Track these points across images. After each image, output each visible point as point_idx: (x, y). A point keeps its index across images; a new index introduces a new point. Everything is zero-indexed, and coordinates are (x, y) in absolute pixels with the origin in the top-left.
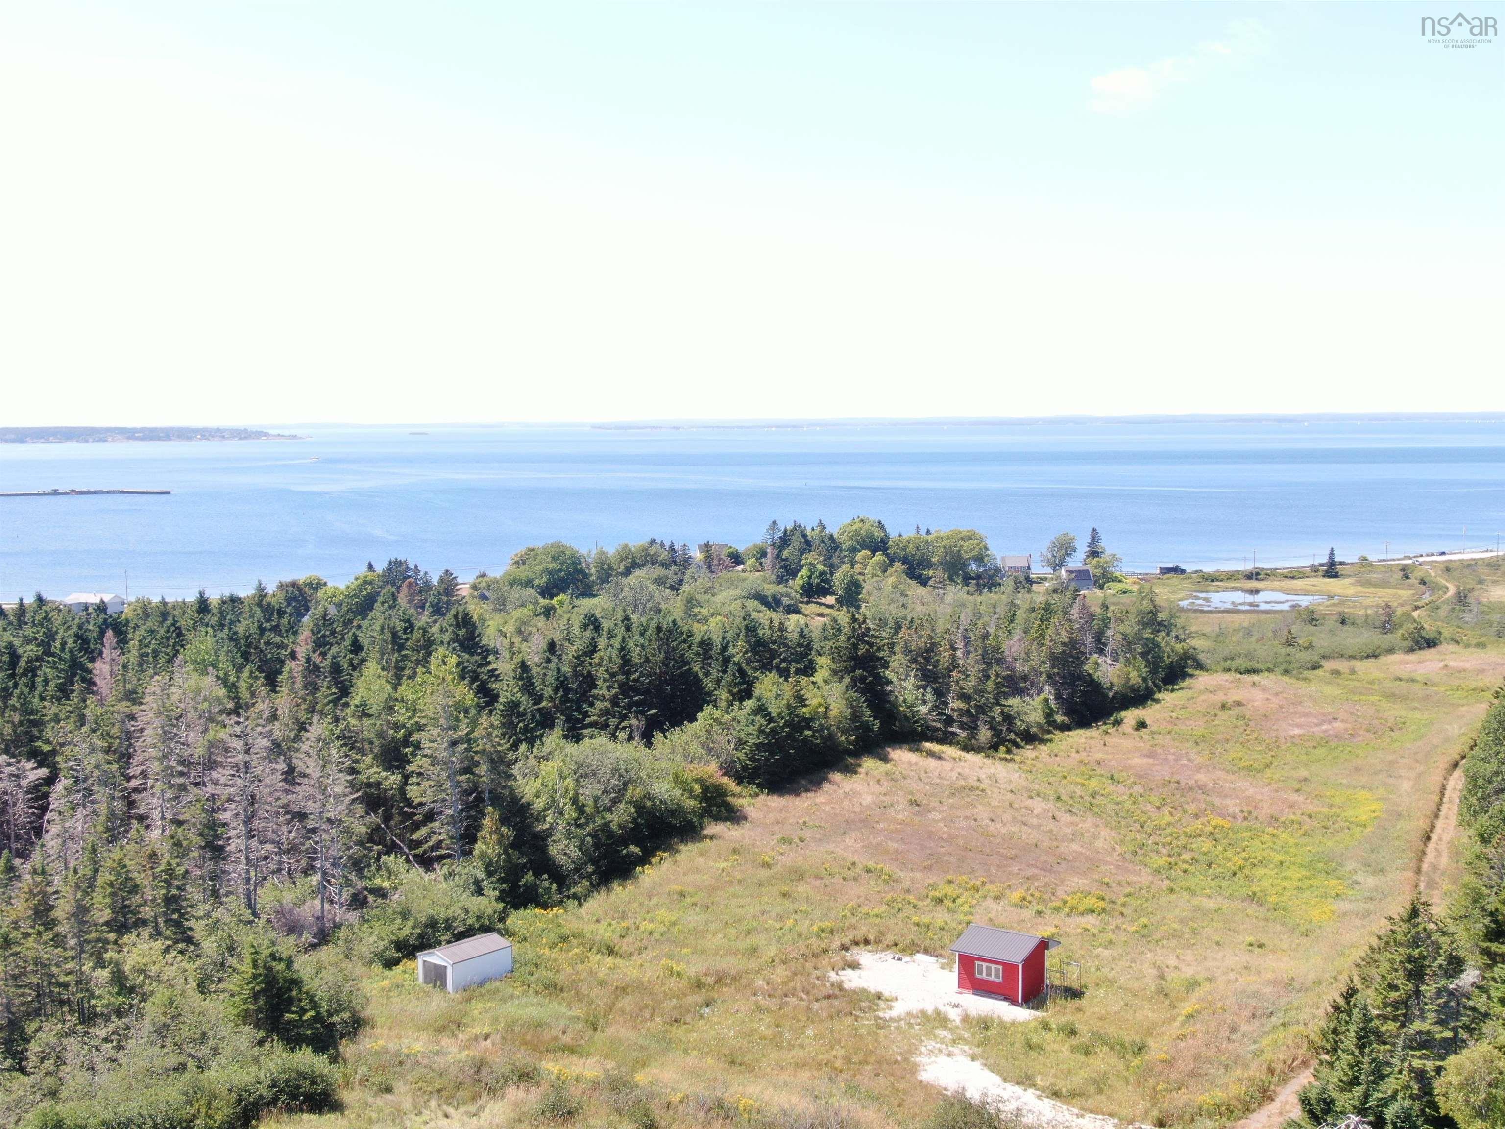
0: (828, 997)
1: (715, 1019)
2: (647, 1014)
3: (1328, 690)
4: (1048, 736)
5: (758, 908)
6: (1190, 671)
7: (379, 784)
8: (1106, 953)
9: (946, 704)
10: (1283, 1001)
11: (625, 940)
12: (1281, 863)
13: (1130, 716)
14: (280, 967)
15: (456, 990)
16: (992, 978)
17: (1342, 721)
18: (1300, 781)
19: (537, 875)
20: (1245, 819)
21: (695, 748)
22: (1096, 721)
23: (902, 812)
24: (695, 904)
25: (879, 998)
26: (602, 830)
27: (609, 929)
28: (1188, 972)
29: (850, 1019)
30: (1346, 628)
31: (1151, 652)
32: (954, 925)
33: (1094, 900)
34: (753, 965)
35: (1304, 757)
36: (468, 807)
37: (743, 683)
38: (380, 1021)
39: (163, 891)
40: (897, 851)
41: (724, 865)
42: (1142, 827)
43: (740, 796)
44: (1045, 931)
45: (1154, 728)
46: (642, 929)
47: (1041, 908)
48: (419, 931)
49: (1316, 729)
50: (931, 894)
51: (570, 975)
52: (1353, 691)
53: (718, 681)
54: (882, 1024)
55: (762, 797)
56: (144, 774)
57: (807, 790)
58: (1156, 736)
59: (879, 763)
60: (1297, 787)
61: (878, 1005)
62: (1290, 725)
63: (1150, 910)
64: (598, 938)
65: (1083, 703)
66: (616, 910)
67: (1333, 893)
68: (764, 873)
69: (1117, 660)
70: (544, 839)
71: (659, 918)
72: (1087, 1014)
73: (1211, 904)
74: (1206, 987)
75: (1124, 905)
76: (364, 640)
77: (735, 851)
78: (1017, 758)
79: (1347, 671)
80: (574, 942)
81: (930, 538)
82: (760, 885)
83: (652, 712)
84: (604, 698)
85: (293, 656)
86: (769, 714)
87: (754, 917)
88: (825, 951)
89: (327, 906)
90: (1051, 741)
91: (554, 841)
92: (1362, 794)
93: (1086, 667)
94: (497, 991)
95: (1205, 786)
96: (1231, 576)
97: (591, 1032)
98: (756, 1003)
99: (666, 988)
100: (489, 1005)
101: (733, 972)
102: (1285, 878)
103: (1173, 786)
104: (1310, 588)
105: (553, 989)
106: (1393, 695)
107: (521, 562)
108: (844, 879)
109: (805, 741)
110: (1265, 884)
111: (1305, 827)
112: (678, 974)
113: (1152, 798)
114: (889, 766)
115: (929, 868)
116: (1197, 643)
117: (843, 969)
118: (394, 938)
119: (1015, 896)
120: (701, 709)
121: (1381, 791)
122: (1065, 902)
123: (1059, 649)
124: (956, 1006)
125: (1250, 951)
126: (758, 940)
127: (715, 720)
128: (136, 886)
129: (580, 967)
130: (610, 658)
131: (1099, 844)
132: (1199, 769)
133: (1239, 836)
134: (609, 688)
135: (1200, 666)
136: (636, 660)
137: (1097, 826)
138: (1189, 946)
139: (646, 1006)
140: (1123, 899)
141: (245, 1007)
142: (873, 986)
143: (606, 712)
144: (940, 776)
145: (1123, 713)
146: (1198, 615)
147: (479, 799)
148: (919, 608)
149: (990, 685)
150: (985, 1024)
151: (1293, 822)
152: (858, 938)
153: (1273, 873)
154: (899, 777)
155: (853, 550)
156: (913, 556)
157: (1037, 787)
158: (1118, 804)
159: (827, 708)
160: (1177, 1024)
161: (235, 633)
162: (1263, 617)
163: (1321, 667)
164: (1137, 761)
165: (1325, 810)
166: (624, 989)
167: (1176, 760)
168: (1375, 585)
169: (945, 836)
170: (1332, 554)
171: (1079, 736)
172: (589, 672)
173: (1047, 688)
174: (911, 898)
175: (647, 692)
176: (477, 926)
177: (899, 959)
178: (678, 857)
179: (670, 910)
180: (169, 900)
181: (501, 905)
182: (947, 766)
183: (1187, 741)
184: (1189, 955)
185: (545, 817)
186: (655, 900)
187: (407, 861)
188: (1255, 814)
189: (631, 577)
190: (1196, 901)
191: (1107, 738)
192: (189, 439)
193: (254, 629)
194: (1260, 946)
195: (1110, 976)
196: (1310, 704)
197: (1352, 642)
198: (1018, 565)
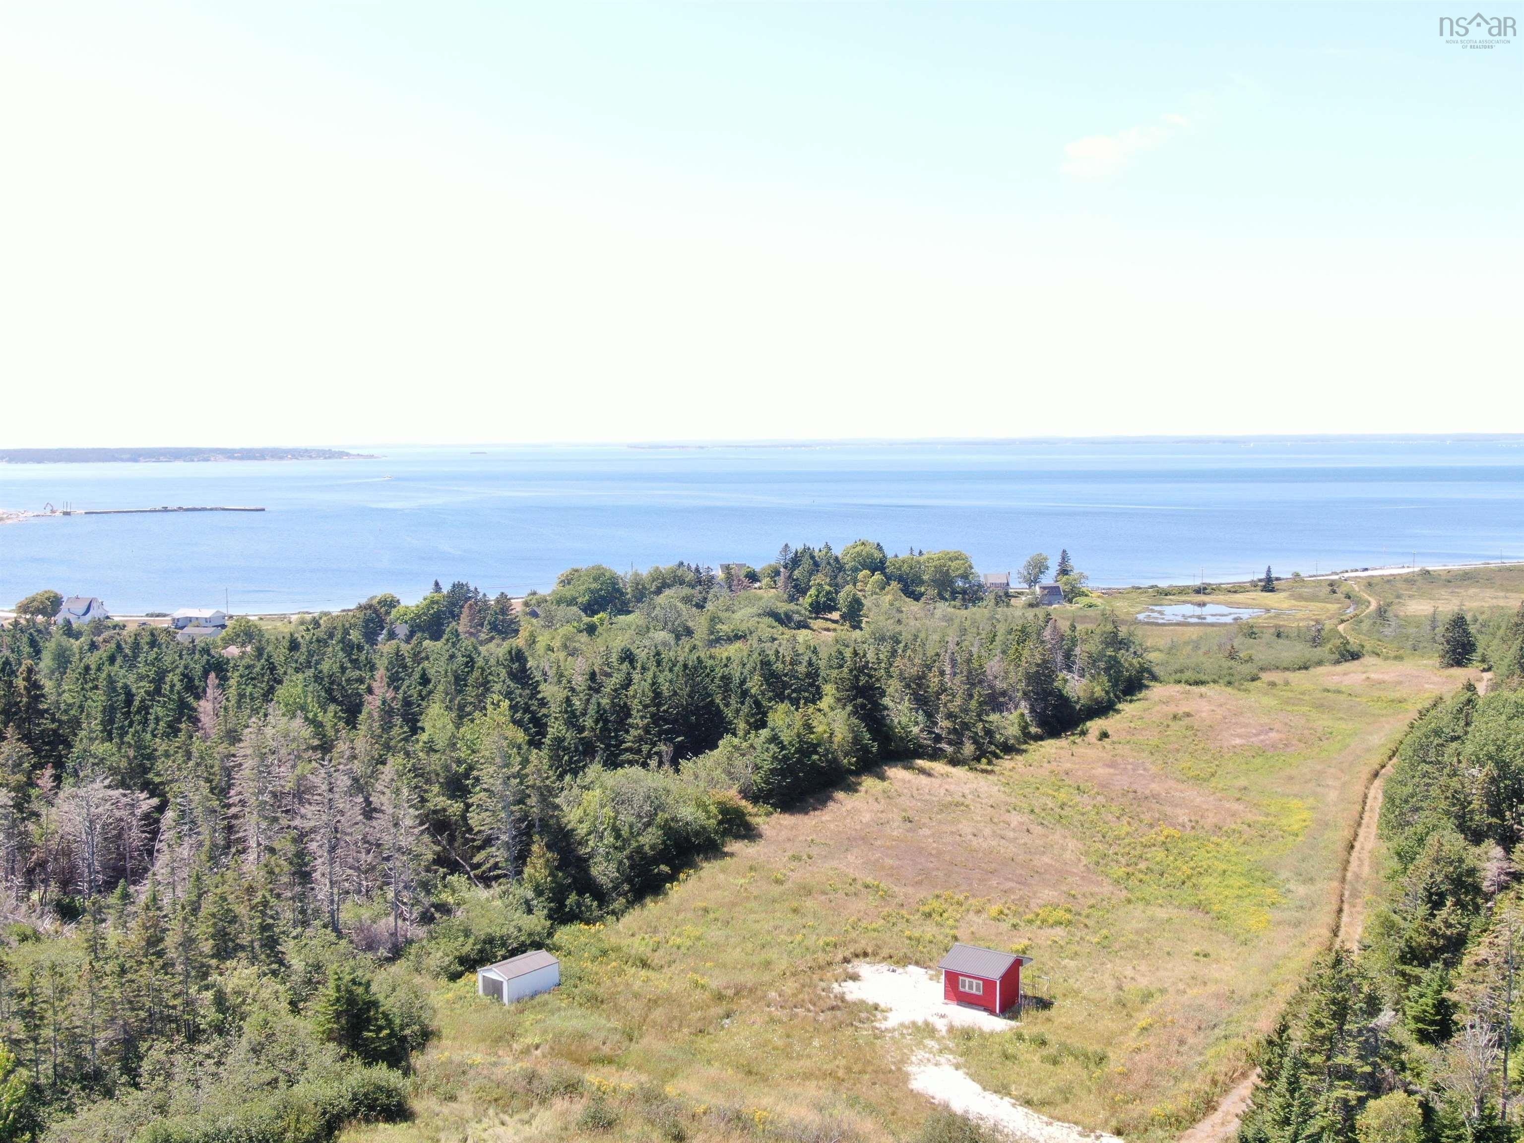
0: (833, 1008)
1: (734, 1030)
2: (675, 1025)
3: (1265, 701)
4: (1024, 747)
5: (771, 924)
6: (1146, 682)
7: (444, 810)
8: (1072, 964)
9: (936, 724)
10: (1225, 1015)
11: (657, 954)
12: (1224, 872)
13: (1095, 726)
14: (360, 990)
15: (511, 1001)
16: (974, 991)
17: (1278, 731)
18: (1240, 790)
19: (580, 894)
20: (1193, 828)
21: (718, 773)
22: (1065, 731)
23: (897, 829)
24: (716, 919)
25: (876, 1009)
26: (637, 853)
27: (643, 943)
28: (1143, 982)
29: (851, 1029)
30: (1280, 641)
31: (1113, 666)
32: (941, 938)
33: (1062, 913)
34: (767, 977)
35: (1244, 766)
36: (521, 833)
37: (758, 714)
38: (445, 1032)
39: (259, 921)
40: (892, 867)
41: (743, 881)
42: (1104, 837)
43: (756, 815)
44: (1020, 943)
45: (1115, 739)
46: (671, 943)
47: (1015, 921)
48: (478, 947)
49: (1254, 739)
50: (921, 908)
51: (609, 989)
52: (1287, 702)
53: (738, 711)
54: (878, 1035)
55: (776, 815)
56: (243, 803)
57: (815, 809)
58: (1116, 746)
59: (877, 781)
60: (1239, 796)
61: (875, 1016)
62: (1232, 735)
63: (1110, 921)
64: (633, 952)
65: (1054, 716)
66: (649, 926)
67: (1269, 901)
68: (777, 890)
69: (1083, 676)
70: (586, 860)
71: (686, 933)
72: (1056, 1023)
73: (1162, 914)
74: (1158, 999)
75: (1088, 916)
76: (431, 673)
77: (751, 868)
78: (996, 769)
79: (1282, 682)
80: (613, 955)
81: (922, 559)
82: (774, 901)
83: (680, 739)
84: (637, 727)
85: (370, 691)
86: (781, 742)
87: (769, 932)
88: (829, 964)
89: (400, 922)
90: (1025, 751)
91: (595, 863)
92: (1295, 803)
93: (1055, 684)
94: (546, 1004)
95: (1159, 795)
96: (1182, 591)
97: (627, 1043)
98: (770, 1013)
99: (692, 1000)
100: (539, 1017)
101: (749, 985)
102: (1227, 886)
103: (1131, 795)
104: (1250, 601)
105: (594, 1001)
106: (1322, 705)
107: (567, 581)
108: (847, 894)
109: (814, 762)
110: (1210, 893)
111: (1245, 836)
112: (703, 986)
113: (1113, 809)
114: (886, 784)
115: (919, 883)
116: (1152, 656)
117: (845, 981)
118: (458, 954)
119: (994, 910)
120: (721, 737)
121: (1311, 801)
122: (1038, 915)
123: (1034, 669)
124: (943, 1016)
125: (1197, 961)
126: (772, 954)
127: (734, 747)
128: (235, 917)
129: (618, 980)
130: (643, 691)
131: (1068, 855)
132: (1153, 778)
133: (1188, 845)
134: (642, 717)
135: (1154, 678)
136: (666, 693)
137: (1066, 837)
138: (1144, 957)
139: (675, 1018)
140: (1085, 912)
141: (330, 1026)
142: (871, 998)
143: (640, 739)
144: (930, 793)
145: (1088, 724)
146: (1154, 627)
147: (531, 826)
148: (912, 623)
149: (973, 704)
150: (967, 1034)
151: (1234, 831)
152: (859, 951)
153: (1217, 882)
154: (895, 794)
155: (855, 570)
156: (907, 574)
157: (1013, 800)
158: (1083, 814)
159: (832, 734)
160: (1133, 1034)
161: (321, 672)
162: (1209, 629)
163: (1259, 678)
164: (1101, 771)
165: (1262, 819)
166: (656, 1002)
167: (1134, 770)
168: (1306, 599)
169: (934, 852)
170: (1269, 571)
171: (1050, 746)
172: (625, 704)
173: (1023, 703)
174: (904, 912)
175: (674, 722)
176: (528, 942)
177: (894, 971)
178: (703, 873)
179: (696, 925)
180: (264, 928)
181: (548, 923)
182: (936, 782)
183: (1143, 751)
184: (1143, 968)
185: (587, 841)
186: (681, 917)
187: (469, 878)
188: (1201, 823)
189: (662, 596)
190: (1151, 911)
191: (1074, 747)
192: (281, 458)
193: (336, 668)
194: (1205, 956)
195: (1076, 986)
196: (1249, 715)
197: (1286, 654)
198: (999, 581)
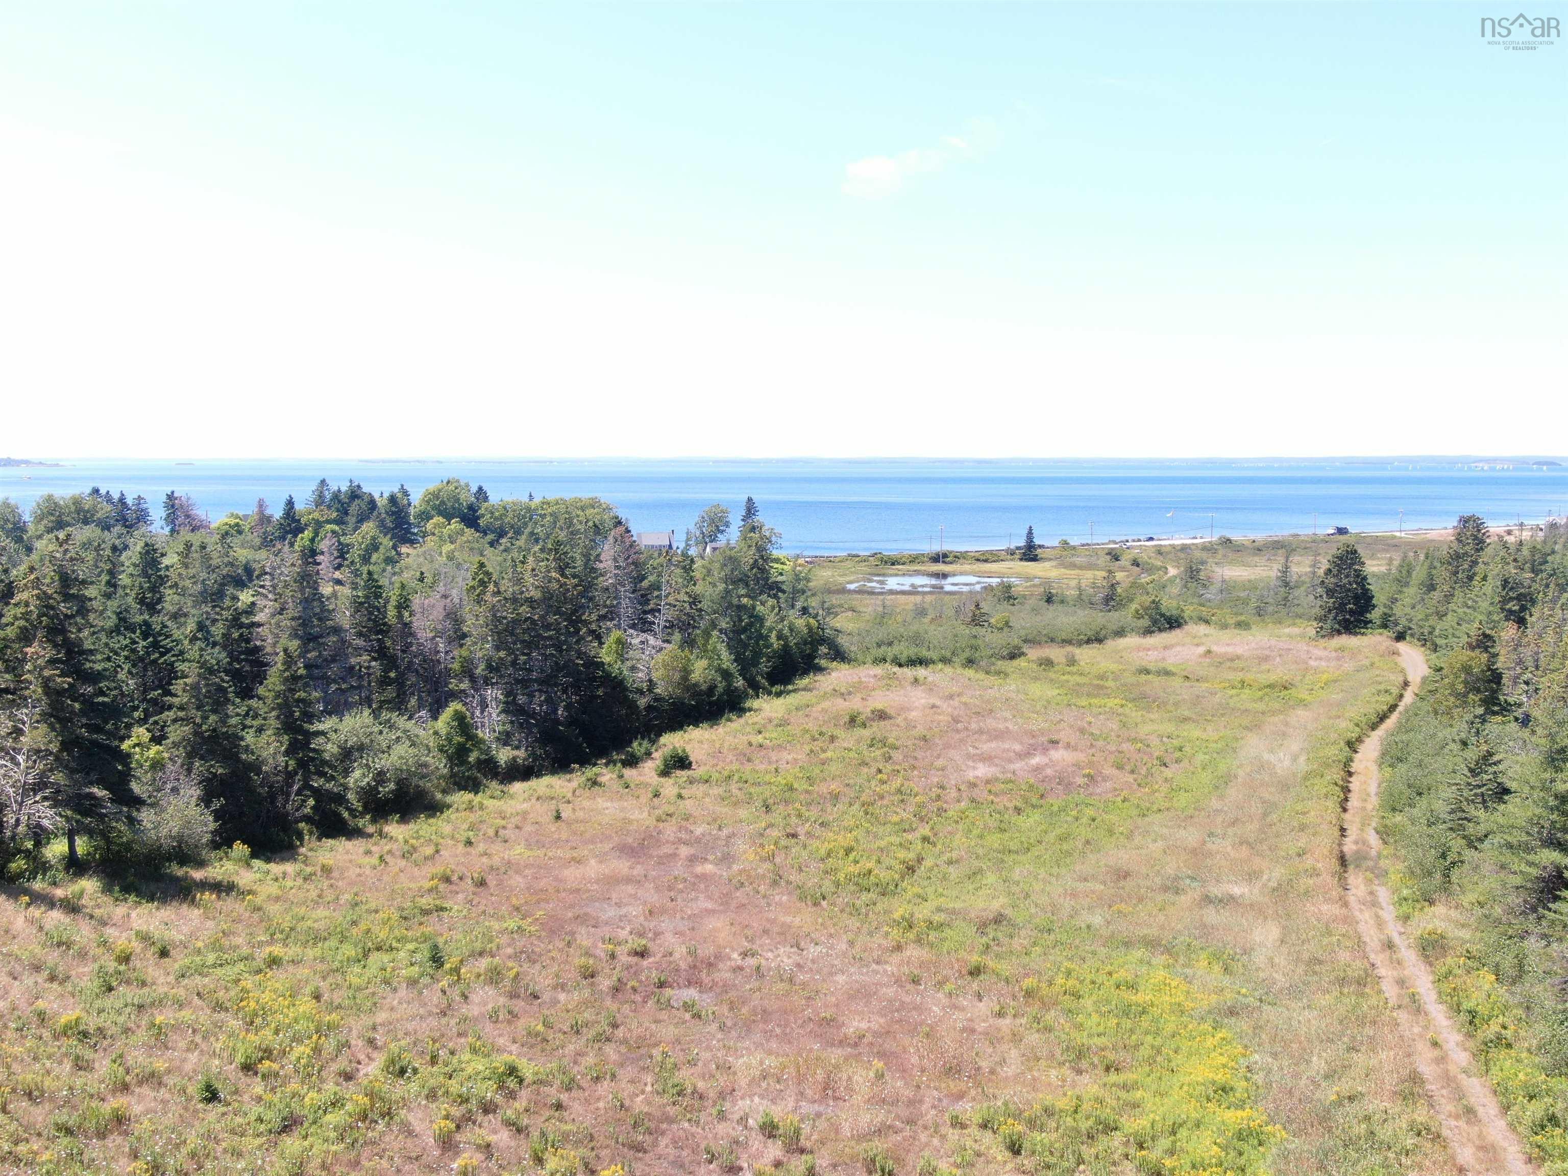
3: (1040, 690)
6: (823, 663)
17: (1068, 746)
18: (982, 927)
30: (1052, 608)
45: (698, 771)
49: (1018, 766)
52: (1076, 690)
62: (969, 757)
65: (574, 722)
69: (671, 639)
79: (1062, 661)
96: (914, 559)
104: (1004, 570)
106: (1142, 697)
135: (839, 655)
146: (866, 596)
162: (947, 598)
163: (1022, 655)
168: (1081, 568)
170: (1030, 533)
196: (1008, 715)
197: (1065, 620)
198: (657, 543)
